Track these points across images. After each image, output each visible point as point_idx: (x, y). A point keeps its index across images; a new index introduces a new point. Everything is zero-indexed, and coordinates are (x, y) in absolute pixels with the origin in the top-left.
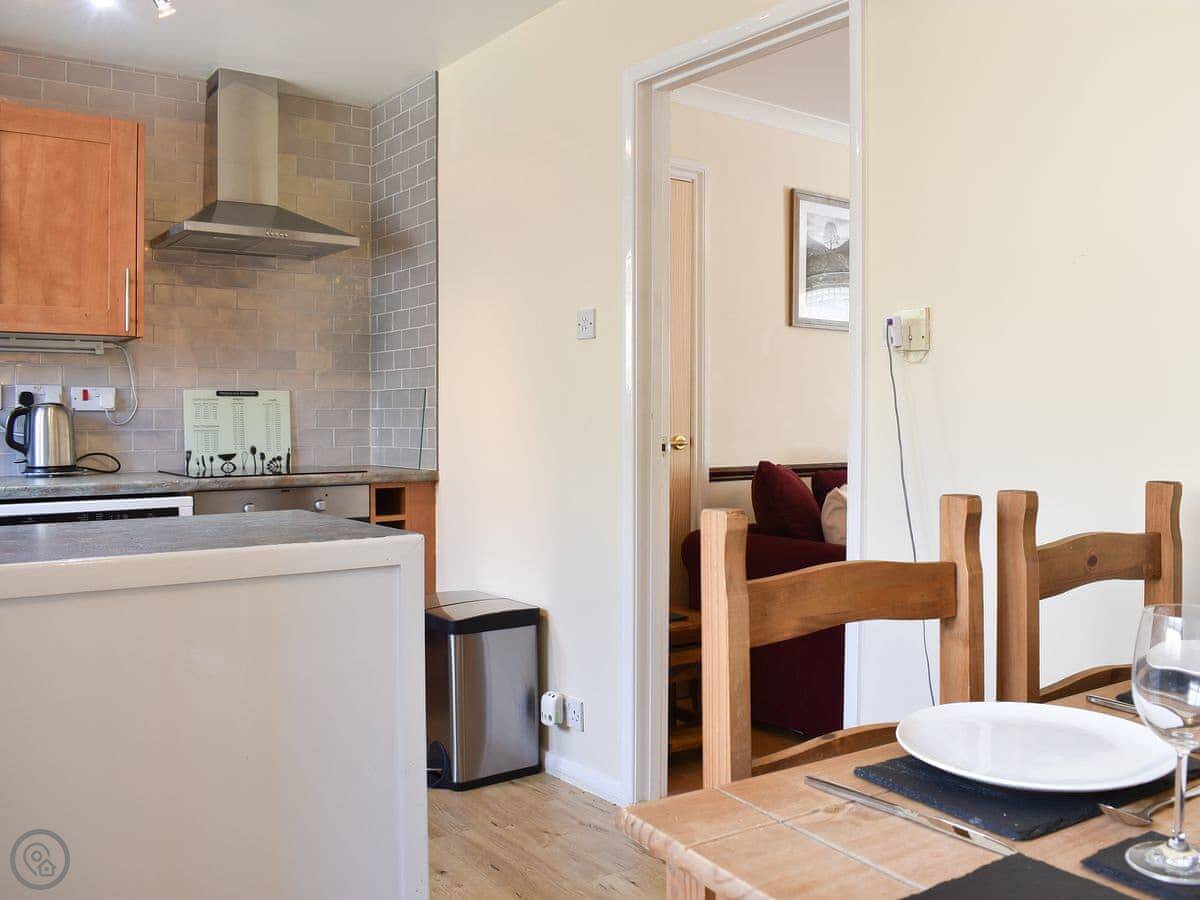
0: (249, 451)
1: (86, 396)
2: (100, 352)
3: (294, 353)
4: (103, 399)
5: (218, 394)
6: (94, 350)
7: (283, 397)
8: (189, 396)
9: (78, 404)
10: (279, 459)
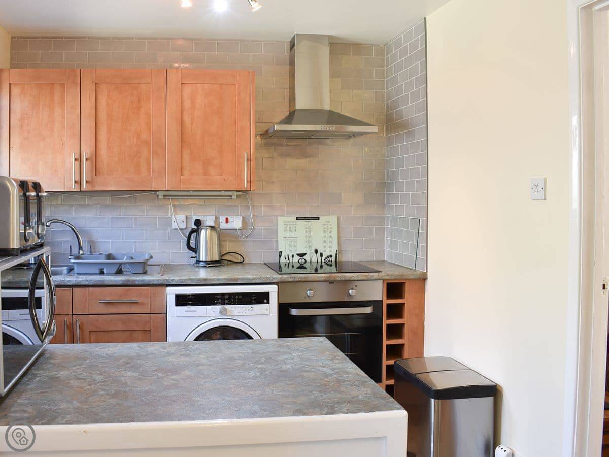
0: (314, 252)
1: (227, 221)
2: (234, 197)
3: (340, 194)
4: (236, 223)
5: (297, 219)
6: (231, 196)
7: (333, 220)
8: (281, 220)
9: (223, 226)
10: (331, 256)
